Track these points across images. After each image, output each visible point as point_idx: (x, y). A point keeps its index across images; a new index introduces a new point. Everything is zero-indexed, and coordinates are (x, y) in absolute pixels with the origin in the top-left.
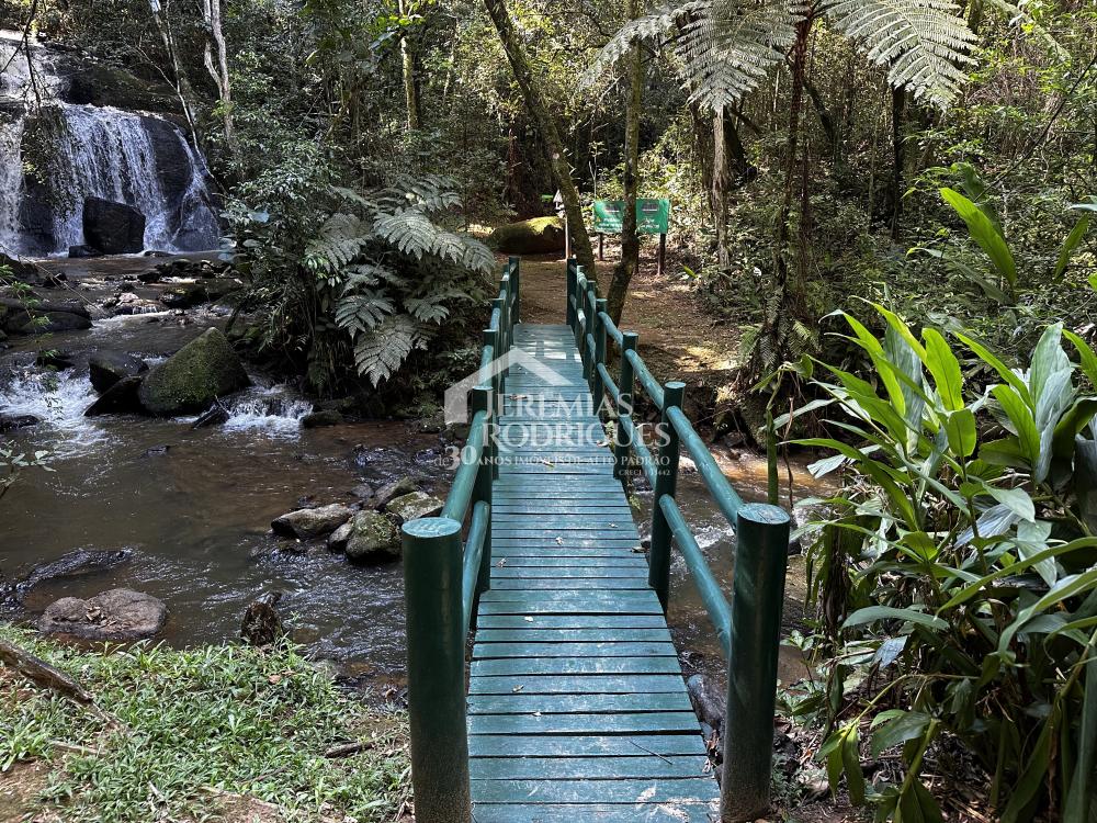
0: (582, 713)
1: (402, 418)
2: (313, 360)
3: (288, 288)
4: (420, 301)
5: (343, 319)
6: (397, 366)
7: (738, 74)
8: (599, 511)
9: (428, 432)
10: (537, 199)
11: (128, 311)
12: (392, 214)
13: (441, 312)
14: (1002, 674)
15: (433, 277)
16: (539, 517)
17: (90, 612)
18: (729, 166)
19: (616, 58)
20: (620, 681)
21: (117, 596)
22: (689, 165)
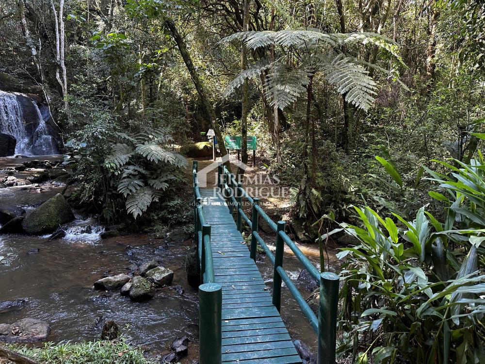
0: (255, 359)
1: (146, 232)
2: (105, 207)
3: (96, 176)
4: (156, 181)
5: (121, 189)
6: (145, 209)
7: (289, 95)
8: (247, 273)
9: (159, 238)
10: (199, 134)
11: (11, 185)
12: (143, 144)
13: (165, 186)
14: (417, 331)
15: (160, 170)
16: (223, 277)
17: (14, 330)
18: (280, 123)
19: (239, 85)
20: (268, 345)
21: (25, 322)
22: (263, 122)
